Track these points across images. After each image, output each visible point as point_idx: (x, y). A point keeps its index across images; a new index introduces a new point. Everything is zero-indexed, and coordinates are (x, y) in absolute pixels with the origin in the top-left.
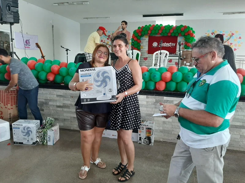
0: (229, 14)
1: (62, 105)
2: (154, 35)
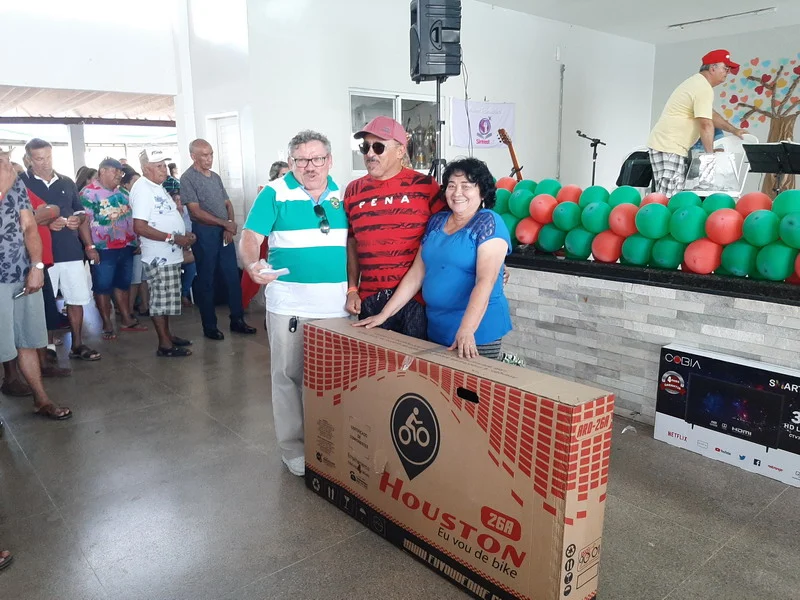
1: (552, 320)
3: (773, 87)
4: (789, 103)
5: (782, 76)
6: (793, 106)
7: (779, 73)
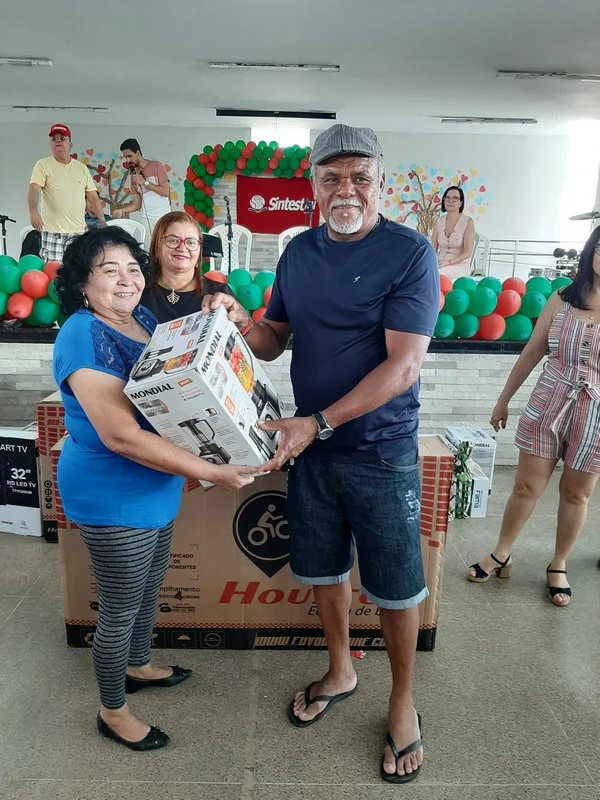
0: (457, 121)
2: (253, 175)
3: (108, 177)
4: (123, 193)
5: (114, 168)
6: (126, 196)
7: (111, 166)
